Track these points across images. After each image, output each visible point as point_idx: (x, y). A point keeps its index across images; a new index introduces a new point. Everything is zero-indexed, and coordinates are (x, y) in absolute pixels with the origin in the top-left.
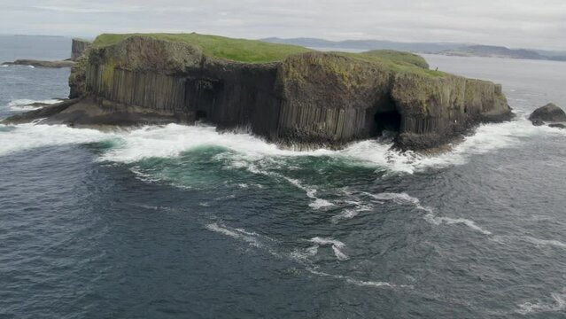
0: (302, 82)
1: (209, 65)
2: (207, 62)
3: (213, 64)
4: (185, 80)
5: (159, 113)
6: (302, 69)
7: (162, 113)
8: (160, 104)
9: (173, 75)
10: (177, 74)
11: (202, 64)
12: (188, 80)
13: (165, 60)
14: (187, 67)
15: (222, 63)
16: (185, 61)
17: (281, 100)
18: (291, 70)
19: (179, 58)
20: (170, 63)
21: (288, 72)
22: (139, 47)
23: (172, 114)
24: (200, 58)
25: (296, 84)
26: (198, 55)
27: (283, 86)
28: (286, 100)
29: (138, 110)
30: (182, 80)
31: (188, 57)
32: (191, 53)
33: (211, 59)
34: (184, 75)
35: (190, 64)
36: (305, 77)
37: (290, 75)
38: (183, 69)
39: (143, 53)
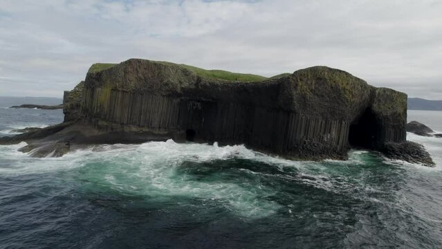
0: (309, 95)
1: (205, 86)
2: (202, 83)
3: (208, 84)
4: (178, 100)
5: (154, 132)
6: (309, 82)
7: (156, 132)
8: (156, 124)
9: (169, 96)
10: (172, 94)
11: (196, 85)
12: (182, 100)
13: (162, 81)
14: (182, 88)
15: (218, 82)
16: (181, 83)
17: (289, 112)
18: (300, 83)
19: (173, 79)
20: (166, 84)
21: (297, 85)
22: (137, 70)
23: (166, 132)
24: (196, 79)
25: (304, 97)
26: (193, 77)
27: (292, 99)
28: (295, 112)
29: (134, 129)
30: (176, 101)
31: (183, 79)
32: (186, 75)
33: (205, 80)
34: (179, 95)
35: (186, 85)
37: (299, 88)
38: (179, 90)
39: (140, 75)
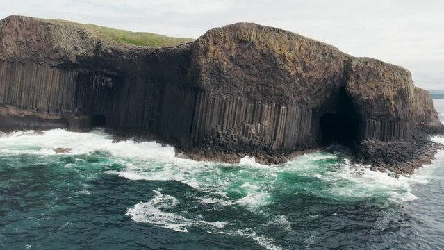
0: (226, 64)
1: (105, 53)
2: (103, 49)
3: (110, 51)
4: (76, 73)
5: (41, 116)
6: (227, 47)
7: (44, 116)
8: (43, 104)
9: (60, 67)
10: (65, 65)
11: (96, 51)
12: (80, 73)
13: (49, 46)
14: (77, 57)
15: (122, 48)
16: (76, 48)
17: (197, 90)
18: (212, 48)
19: (65, 43)
20: (56, 51)
21: (207, 50)
22: (16, 30)
23: (58, 118)
24: (95, 43)
25: (218, 68)
26: (92, 41)
27: (199, 71)
28: (203, 90)
29: (13, 111)
30: (72, 74)
31: (78, 43)
32: (83, 38)
33: (107, 45)
34: (74, 67)
35: (82, 51)
36: (231, 59)
37: (210, 54)
38: (73, 60)
39: (20, 38)
